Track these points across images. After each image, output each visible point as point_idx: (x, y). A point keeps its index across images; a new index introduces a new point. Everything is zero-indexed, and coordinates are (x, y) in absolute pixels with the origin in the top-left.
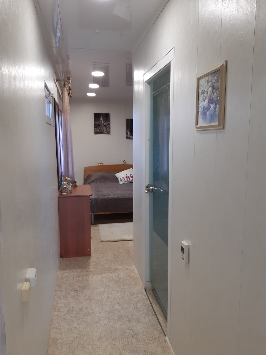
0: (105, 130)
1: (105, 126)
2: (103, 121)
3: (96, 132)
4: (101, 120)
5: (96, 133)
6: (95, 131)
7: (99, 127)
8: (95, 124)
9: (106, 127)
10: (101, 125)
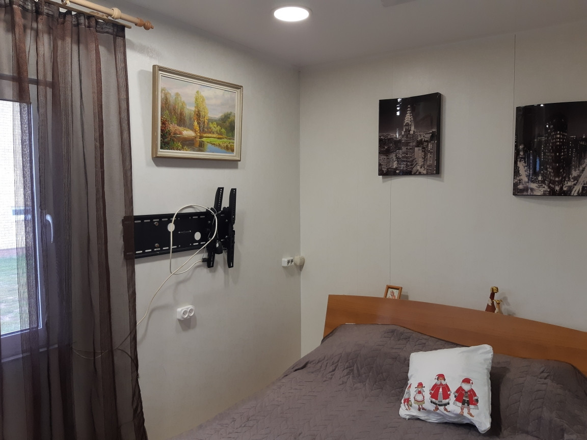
0: (420, 161)
1: (420, 143)
2: (413, 128)
3: (385, 170)
4: (407, 125)
5: (386, 172)
6: (380, 165)
7: (400, 149)
8: (380, 140)
9: (425, 150)
10: (407, 144)
